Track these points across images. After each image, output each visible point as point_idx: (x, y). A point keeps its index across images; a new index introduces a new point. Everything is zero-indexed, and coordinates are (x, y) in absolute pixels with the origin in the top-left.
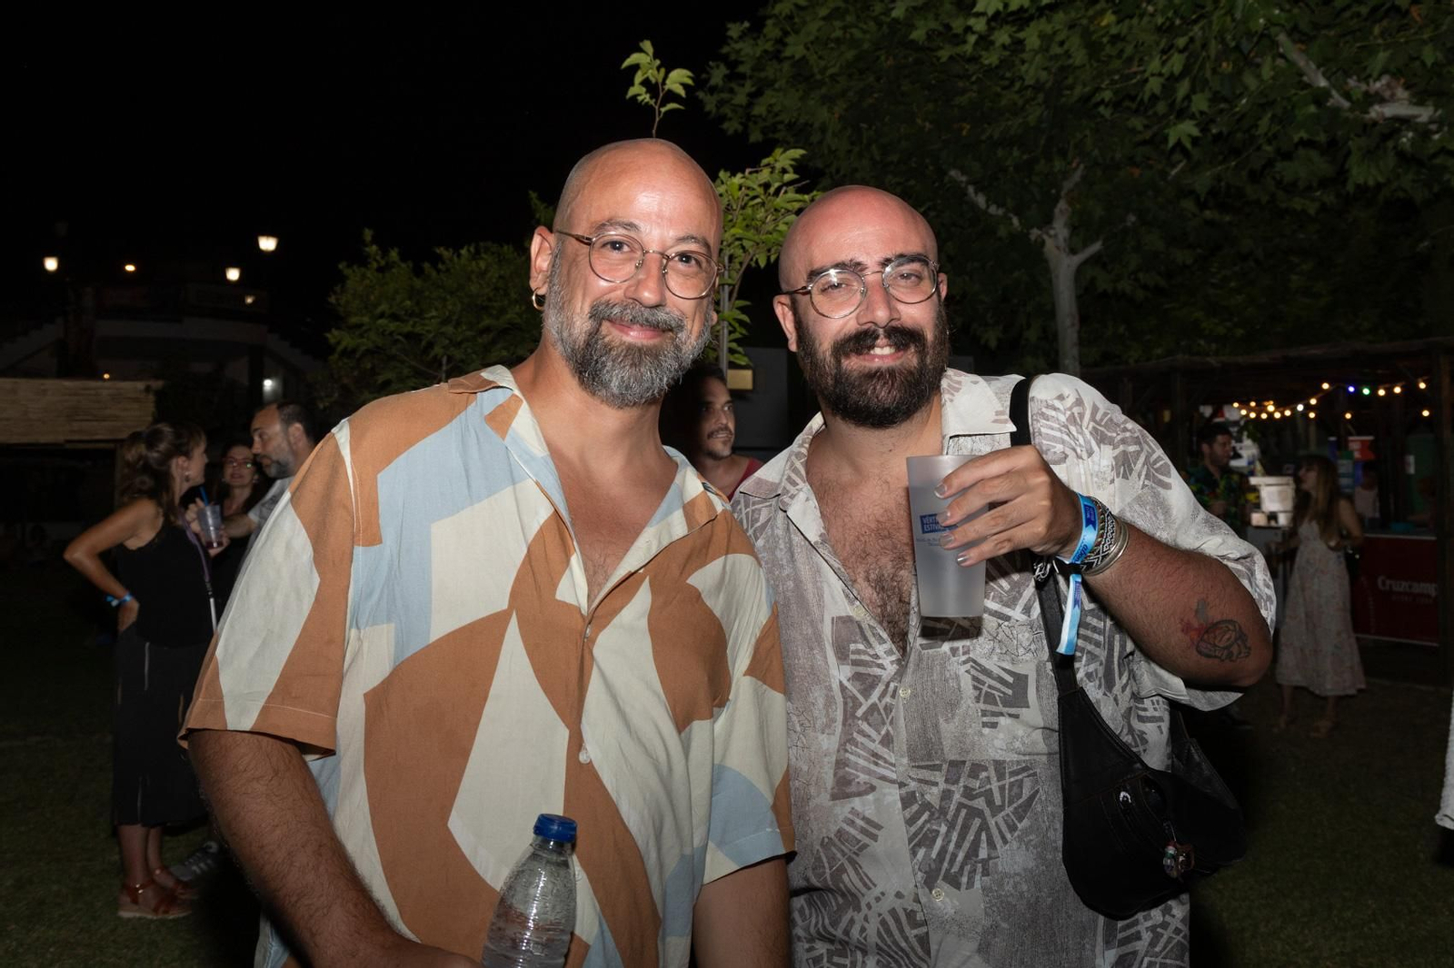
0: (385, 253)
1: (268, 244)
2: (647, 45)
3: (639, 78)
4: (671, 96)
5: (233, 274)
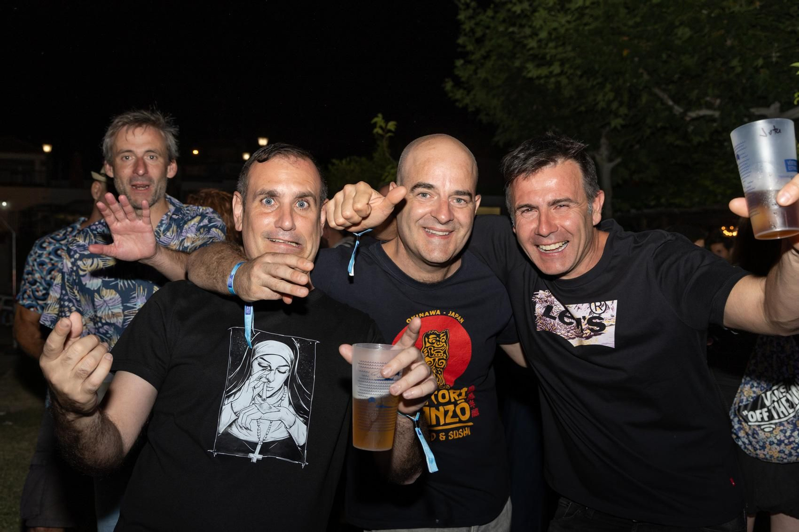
1: (263, 142)
3: (378, 126)
4: (390, 131)
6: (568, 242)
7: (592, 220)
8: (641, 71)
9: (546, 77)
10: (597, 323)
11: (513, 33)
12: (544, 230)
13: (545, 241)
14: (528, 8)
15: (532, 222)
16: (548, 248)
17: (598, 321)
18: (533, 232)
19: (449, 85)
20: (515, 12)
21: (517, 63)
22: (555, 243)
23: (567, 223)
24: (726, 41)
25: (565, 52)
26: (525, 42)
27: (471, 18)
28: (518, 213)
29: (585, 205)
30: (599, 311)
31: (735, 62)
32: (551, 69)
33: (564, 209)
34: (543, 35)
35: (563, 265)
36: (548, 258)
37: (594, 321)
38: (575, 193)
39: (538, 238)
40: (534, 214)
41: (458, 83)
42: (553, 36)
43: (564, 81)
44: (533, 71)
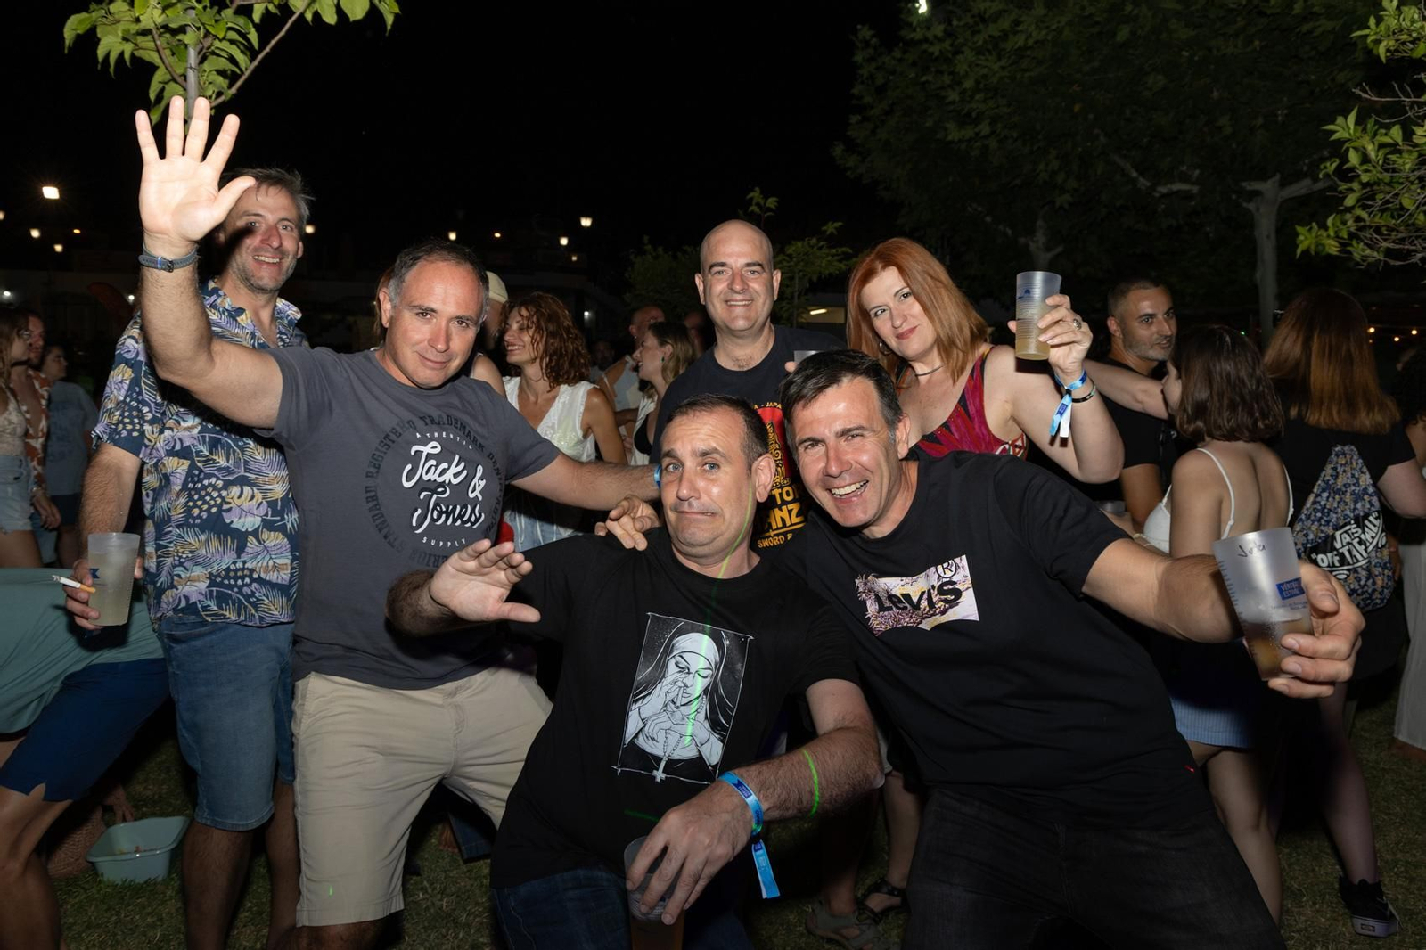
0: (655, 250)
1: (586, 222)
2: (757, 189)
3: (754, 202)
4: (769, 209)
5: (564, 241)
6: (868, 482)
7: (896, 451)
8: (1096, 131)
9: (970, 140)
10: (949, 590)
11: (927, 82)
12: (834, 468)
13: (837, 482)
14: (950, 48)
15: (819, 459)
16: (842, 491)
17: (950, 587)
18: (821, 473)
19: (838, 150)
20: (932, 54)
21: (929, 123)
22: (850, 485)
23: (865, 458)
24: (1212, 92)
25: (998, 107)
26: (943, 93)
27: (871, 59)
28: (801, 449)
29: (885, 433)
30: (949, 574)
31: (1224, 121)
32: (977, 130)
33: (857, 439)
34: (968, 84)
35: (865, 512)
36: (843, 505)
37: (945, 588)
38: (870, 419)
39: (827, 479)
40: (820, 449)
41: (851, 146)
42: (982, 86)
43: (993, 144)
44: (954, 133)
